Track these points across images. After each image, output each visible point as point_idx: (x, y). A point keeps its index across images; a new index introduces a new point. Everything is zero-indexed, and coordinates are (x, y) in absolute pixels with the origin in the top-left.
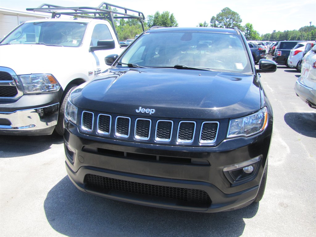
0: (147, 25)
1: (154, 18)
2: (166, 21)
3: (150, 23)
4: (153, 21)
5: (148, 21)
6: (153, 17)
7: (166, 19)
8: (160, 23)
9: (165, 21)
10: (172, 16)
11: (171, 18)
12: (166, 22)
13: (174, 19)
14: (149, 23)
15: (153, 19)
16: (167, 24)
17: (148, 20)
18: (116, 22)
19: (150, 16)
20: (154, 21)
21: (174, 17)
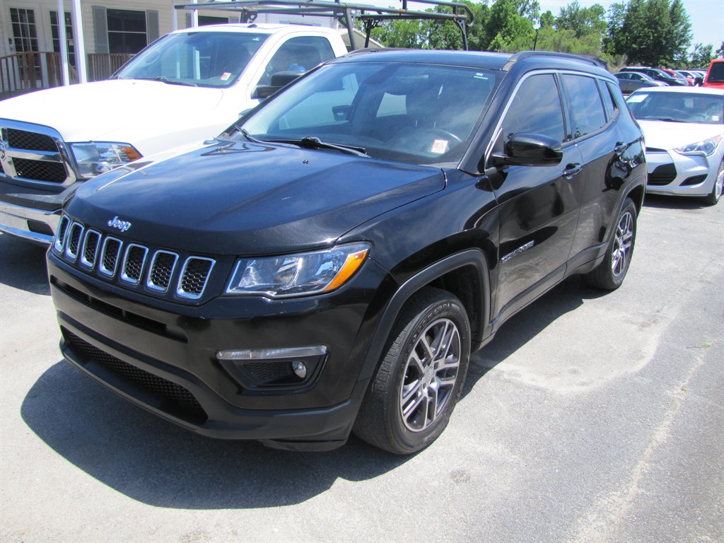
0: (607, 29)
1: (628, 10)
2: (657, 17)
3: (616, 23)
4: (624, 18)
5: (612, 18)
6: (626, 8)
7: (659, 14)
8: (642, 24)
9: (655, 17)
10: (675, 6)
11: (673, 9)
12: (659, 19)
13: (681, 11)
14: (611, 23)
15: (624, 12)
16: (660, 26)
17: (612, 15)
18: (535, 20)
19: (616, 7)
20: (628, 18)
21: (684, 7)
